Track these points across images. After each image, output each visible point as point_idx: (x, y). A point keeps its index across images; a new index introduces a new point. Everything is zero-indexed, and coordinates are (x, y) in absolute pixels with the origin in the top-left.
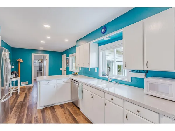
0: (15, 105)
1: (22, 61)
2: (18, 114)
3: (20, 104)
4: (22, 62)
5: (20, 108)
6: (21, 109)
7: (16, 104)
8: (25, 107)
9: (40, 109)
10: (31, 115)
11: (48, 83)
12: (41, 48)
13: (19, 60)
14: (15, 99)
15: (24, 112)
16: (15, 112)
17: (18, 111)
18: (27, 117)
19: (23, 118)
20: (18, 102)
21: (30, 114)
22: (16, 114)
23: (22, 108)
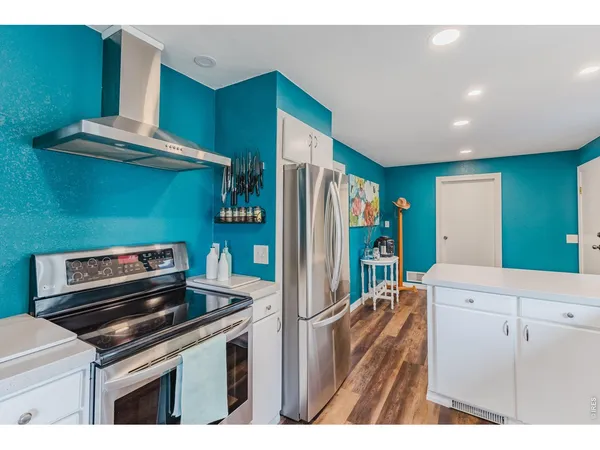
0: (372, 343)
1: (406, 206)
2: (369, 379)
3: (384, 346)
4: (407, 208)
5: (381, 358)
6: (381, 367)
7: (377, 342)
8: (394, 366)
9: (437, 405)
10: (400, 411)
11: (471, 301)
12: (466, 153)
13: (399, 202)
14: (380, 321)
15: (385, 381)
16: (366, 367)
17: (373, 369)
18: (387, 411)
19: (375, 406)
20: (383, 336)
21: (397, 404)
22: (363, 377)
23: (385, 362)
